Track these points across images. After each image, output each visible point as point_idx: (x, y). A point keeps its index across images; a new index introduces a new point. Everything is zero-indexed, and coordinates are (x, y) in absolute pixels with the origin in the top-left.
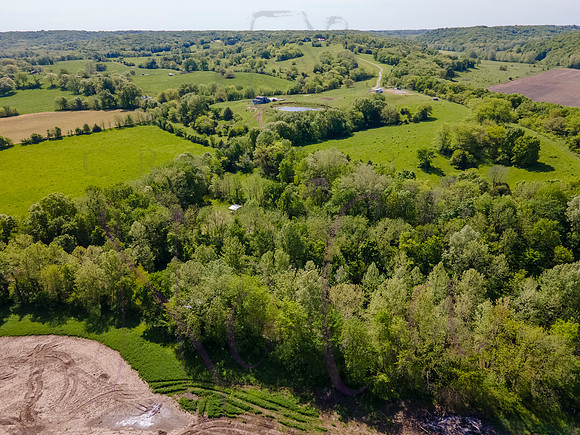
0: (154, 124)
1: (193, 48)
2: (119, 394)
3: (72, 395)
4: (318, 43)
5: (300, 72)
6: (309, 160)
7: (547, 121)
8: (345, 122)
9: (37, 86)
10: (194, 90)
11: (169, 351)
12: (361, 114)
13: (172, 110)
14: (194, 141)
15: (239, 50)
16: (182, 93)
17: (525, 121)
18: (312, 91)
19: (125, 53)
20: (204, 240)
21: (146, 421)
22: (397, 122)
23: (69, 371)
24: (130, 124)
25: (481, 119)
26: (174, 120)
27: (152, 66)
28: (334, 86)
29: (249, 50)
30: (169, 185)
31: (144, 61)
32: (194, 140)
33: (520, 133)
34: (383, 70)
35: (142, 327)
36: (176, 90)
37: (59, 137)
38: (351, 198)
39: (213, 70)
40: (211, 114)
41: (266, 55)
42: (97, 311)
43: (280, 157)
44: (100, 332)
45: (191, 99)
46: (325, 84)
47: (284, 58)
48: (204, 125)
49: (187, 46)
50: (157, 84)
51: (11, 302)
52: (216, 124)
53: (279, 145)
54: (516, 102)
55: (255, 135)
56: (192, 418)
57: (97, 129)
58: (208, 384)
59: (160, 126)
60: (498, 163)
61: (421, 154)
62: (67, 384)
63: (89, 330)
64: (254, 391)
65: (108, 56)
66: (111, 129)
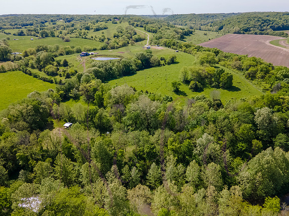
0: (20, 70)
1: (46, 24)
4: (115, 22)
5: (106, 37)
7: (233, 63)
8: (131, 66)
10: (45, 49)
12: (140, 61)
13: (31, 61)
14: (44, 80)
15: (73, 26)
17: (222, 63)
18: (113, 48)
19: (5, 27)
24: (3, 71)
25: (202, 63)
26: (33, 67)
29: (78, 26)
31: (16, 31)
33: (222, 71)
39: (58, 36)
40: (55, 63)
41: (88, 28)
46: (120, 44)
47: (97, 30)
48: (50, 70)
49: (43, 23)
50: (23, 45)
52: (58, 69)
53: (94, 82)
54: (217, 53)
59: (23, 71)
60: (213, 87)
61: (174, 84)
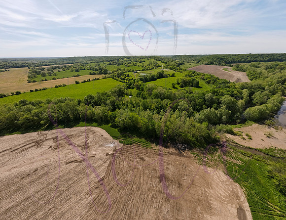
0: (111, 78)
1: (120, 60)
2: (106, 139)
3: (95, 140)
4: (148, 59)
5: (144, 65)
6: (147, 86)
7: (200, 77)
8: (155, 77)
9: (85, 69)
10: (120, 70)
11: (116, 130)
12: (159, 75)
13: (115, 74)
15: (130, 60)
16: (117, 70)
17: (196, 77)
18: (147, 70)
20: (124, 104)
21: (112, 145)
22: (167, 77)
23: (94, 134)
24: (106, 78)
25: (186, 76)
26: (116, 77)
27: (110, 64)
28: (152, 69)
29: (132, 60)
30: (115, 92)
31: (108, 63)
32: (120, 81)
33: (195, 79)
34: (163, 65)
35: (110, 124)
36: (116, 70)
37: (90, 81)
38: (157, 95)
39: (125, 65)
40: (124, 75)
41: (137, 62)
42: (100, 121)
43: (140, 85)
44: (101, 126)
45: (120, 72)
46: (150, 68)
47: (140, 62)
48: (122, 78)
49: (118, 59)
50: (112, 68)
51: (81, 119)
52: (125, 78)
53: (140, 82)
54: (194, 72)
55: (134, 80)
56: (122, 145)
58: (125, 137)
59: (113, 78)
60: (190, 86)
61: (173, 84)
62: (94, 138)
63: (98, 125)
64: (136, 139)
65: (100, 62)
66: (101, 79)
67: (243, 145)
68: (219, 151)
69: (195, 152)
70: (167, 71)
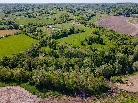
1: (30, 10)
2: (26, 96)
3: (17, 97)
4: (60, 10)
7: (106, 33)
8: (66, 33)
10: (32, 24)
11: (34, 87)
12: (70, 31)
13: (27, 30)
14: (33, 38)
16: (29, 25)
19: (12, 11)
20: (39, 64)
21: (32, 100)
22: (77, 33)
23: (15, 93)
24: (17, 34)
25: (93, 33)
26: (28, 32)
27: (20, 15)
28: (64, 22)
30: (30, 52)
31: (18, 14)
35: (28, 83)
36: (27, 24)
39: (36, 17)
40: (37, 31)
41: (48, 13)
42: (18, 80)
44: (20, 84)
45: (32, 27)
47: (52, 14)
48: (35, 34)
49: (28, 9)
52: (38, 33)
54: (100, 28)
55: (47, 38)
56: (40, 98)
57: (9, 35)
58: (42, 92)
59: (25, 34)
60: (96, 43)
62: (15, 95)
64: (51, 93)
65: (8, 12)
66: (13, 35)
67: (126, 90)
68: (109, 95)
69: (93, 98)
70: (78, 26)
